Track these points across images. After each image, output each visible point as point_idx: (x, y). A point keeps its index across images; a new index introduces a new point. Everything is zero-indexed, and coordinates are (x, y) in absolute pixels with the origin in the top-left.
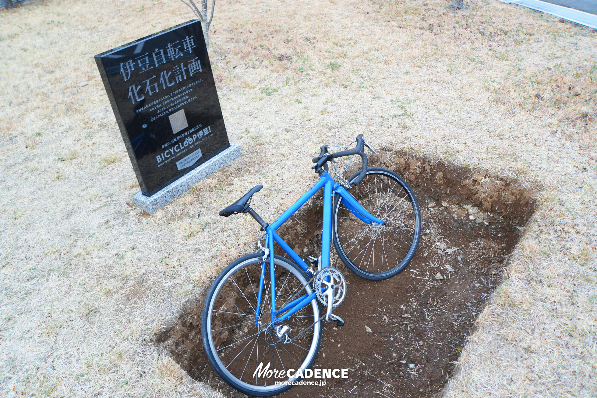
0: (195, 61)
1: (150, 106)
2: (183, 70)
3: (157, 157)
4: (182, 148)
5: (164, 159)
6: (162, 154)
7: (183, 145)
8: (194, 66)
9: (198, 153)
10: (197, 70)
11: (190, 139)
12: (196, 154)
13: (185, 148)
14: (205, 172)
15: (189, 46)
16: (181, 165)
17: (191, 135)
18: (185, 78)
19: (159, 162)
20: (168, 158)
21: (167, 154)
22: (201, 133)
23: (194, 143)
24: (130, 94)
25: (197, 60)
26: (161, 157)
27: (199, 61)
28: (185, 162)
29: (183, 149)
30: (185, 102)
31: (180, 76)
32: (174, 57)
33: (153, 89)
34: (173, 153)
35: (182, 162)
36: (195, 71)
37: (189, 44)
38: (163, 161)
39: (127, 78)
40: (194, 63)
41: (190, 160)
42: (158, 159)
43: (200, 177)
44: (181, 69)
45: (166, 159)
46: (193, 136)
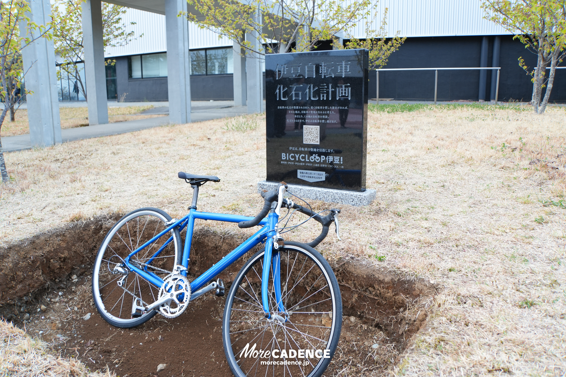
0: (345, 87)
1: (290, 108)
2: (330, 90)
3: (283, 154)
4: (307, 160)
5: (288, 159)
6: (288, 154)
7: (308, 159)
8: (344, 92)
9: (322, 176)
10: (345, 96)
11: (317, 157)
12: (319, 174)
13: (310, 162)
14: (316, 195)
15: (344, 71)
16: (302, 175)
17: (320, 154)
18: (330, 99)
19: (283, 159)
20: (292, 161)
21: (292, 157)
22: (331, 158)
23: (320, 163)
24: (278, 91)
25: (347, 87)
26: (286, 156)
27: (350, 89)
28: (306, 175)
29: (308, 162)
30: (323, 121)
31: (325, 95)
32: (325, 76)
33: (297, 95)
34: (297, 160)
35: (303, 173)
36: (342, 96)
37: (344, 68)
38: (286, 160)
39: (279, 78)
40: (344, 88)
41: (311, 176)
42: (283, 156)
43: (309, 195)
44: (328, 88)
45: (290, 160)
46: (322, 156)
